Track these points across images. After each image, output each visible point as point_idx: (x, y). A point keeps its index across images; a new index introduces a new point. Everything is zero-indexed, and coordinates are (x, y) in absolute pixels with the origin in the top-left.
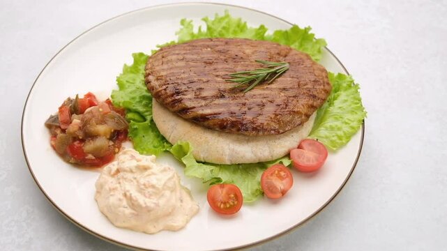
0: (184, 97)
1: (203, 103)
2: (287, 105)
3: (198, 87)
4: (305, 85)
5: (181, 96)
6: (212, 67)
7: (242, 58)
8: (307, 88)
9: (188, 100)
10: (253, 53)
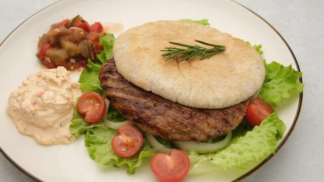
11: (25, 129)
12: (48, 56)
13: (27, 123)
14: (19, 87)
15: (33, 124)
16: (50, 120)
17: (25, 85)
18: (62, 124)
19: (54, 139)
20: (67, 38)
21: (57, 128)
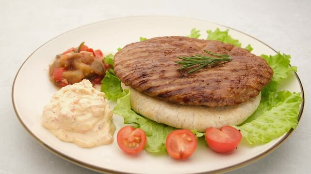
0: (150, 78)
1: (167, 82)
2: (239, 81)
3: (161, 70)
4: (252, 67)
5: (148, 78)
6: (172, 56)
7: (195, 49)
8: (254, 70)
9: (154, 81)
10: (203, 47)
11: (66, 136)
12: (65, 78)
13: (67, 130)
14: (51, 101)
15: (72, 130)
16: (90, 123)
17: (56, 98)
18: (101, 126)
19: (96, 141)
20: (80, 60)
21: (97, 131)
